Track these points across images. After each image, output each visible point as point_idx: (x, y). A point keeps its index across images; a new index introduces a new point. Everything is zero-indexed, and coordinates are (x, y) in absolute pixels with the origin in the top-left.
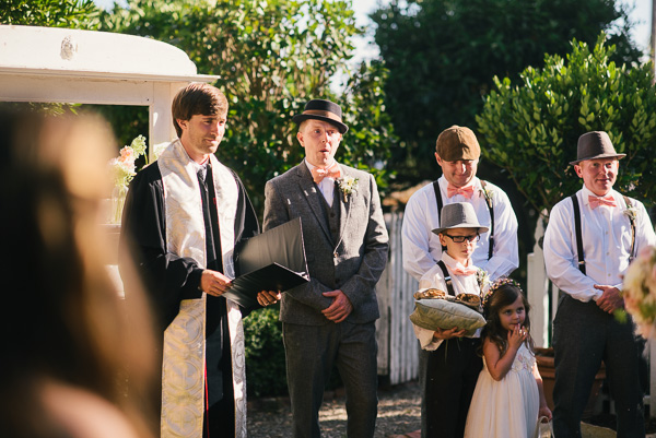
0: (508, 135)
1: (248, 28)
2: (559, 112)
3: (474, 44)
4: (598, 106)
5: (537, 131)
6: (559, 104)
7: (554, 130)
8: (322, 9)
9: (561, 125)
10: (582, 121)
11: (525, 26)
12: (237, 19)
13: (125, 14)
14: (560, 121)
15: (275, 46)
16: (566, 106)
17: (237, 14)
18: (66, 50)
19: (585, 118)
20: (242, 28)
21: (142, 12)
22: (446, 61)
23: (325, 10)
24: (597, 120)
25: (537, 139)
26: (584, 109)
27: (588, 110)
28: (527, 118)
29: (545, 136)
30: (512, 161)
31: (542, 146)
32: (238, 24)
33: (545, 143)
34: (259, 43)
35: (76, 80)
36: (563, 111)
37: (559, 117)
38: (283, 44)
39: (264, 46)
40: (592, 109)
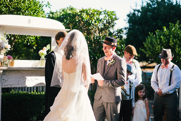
0: (151, 48)
1: (86, 18)
2: (164, 42)
3: (154, 24)
4: (175, 40)
5: (158, 47)
6: (165, 40)
7: (163, 47)
8: (107, 13)
9: (165, 46)
10: (170, 44)
11: (168, 19)
12: (83, 15)
13: (59, 13)
14: (165, 44)
15: (93, 22)
16: (167, 40)
17: (84, 14)
18: (29, 22)
19: (171, 44)
20: (85, 18)
21: (63, 13)
22: (147, 28)
23: (108, 14)
24: (174, 44)
25: (158, 49)
26: (171, 41)
27: (172, 42)
28: (156, 43)
29: (160, 48)
30: (152, 55)
31: (159, 51)
32: (84, 16)
33: (160, 50)
34: (89, 21)
35: (32, 29)
36: (165, 42)
37: (165, 43)
38: (95, 22)
39: (90, 22)
40: (173, 41)
